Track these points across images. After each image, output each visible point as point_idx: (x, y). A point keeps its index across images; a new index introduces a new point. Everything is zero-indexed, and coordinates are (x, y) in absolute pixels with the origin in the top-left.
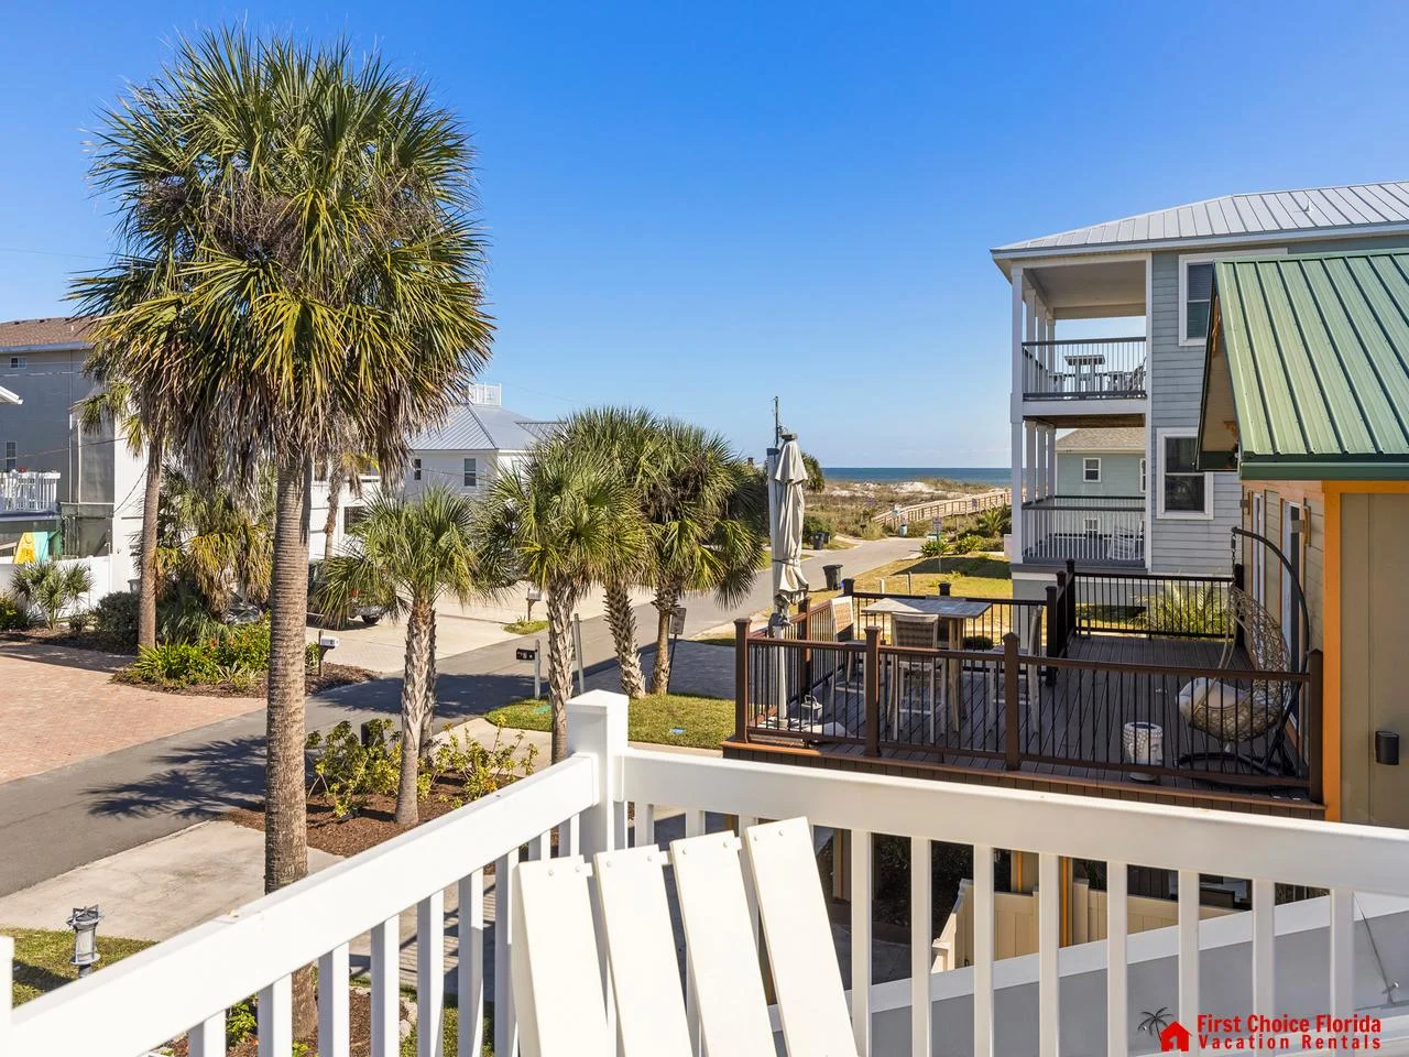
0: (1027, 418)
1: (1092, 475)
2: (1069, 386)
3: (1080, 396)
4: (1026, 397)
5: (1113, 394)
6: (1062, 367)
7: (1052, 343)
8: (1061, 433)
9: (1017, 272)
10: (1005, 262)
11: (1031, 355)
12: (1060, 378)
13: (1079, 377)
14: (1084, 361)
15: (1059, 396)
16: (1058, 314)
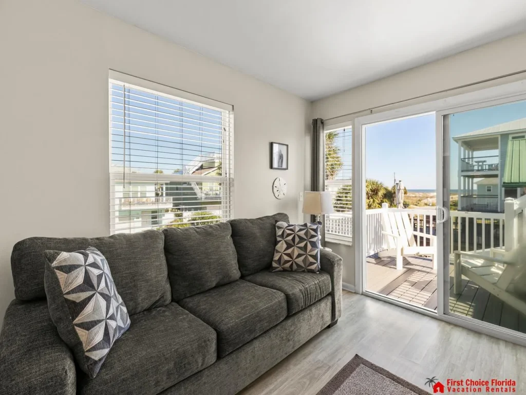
0: (463, 176)
2: (476, 168)
3: (478, 170)
4: (462, 171)
5: (489, 170)
6: (474, 163)
7: (472, 158)
9: (460, 142)
12: (473, 166)
13: (479, 166)
14: (480, 162)
15: (473, 170)
16: (474, 150)
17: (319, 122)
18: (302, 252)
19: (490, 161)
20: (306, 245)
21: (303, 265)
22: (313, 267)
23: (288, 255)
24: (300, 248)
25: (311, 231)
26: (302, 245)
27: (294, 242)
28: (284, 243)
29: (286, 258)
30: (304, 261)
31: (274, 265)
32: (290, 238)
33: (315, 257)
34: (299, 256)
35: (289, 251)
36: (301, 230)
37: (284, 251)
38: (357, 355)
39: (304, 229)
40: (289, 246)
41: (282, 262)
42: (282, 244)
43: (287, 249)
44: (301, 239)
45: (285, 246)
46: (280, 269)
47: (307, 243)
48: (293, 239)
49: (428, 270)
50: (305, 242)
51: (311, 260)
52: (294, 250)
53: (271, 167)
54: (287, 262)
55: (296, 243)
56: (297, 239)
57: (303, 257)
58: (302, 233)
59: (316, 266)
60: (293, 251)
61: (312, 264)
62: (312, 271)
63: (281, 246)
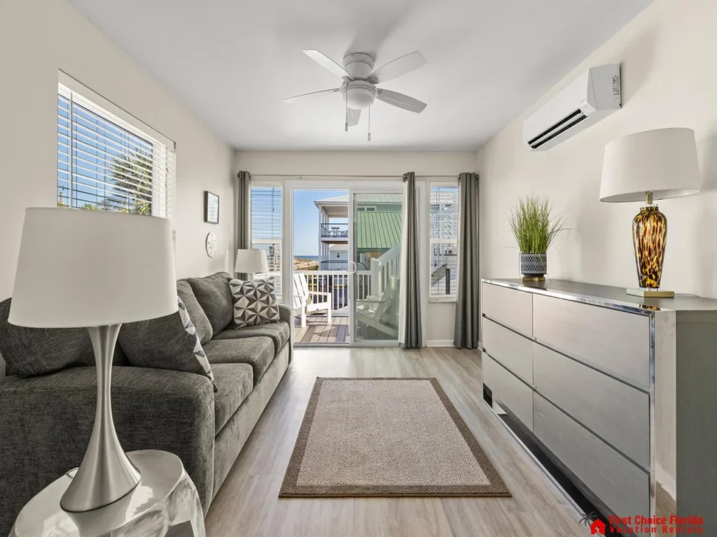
0: (323, 241)
1: (338, 256)
2: (332, 234)
3: (334, 236)
4: (322, 236)
5: (342, 236)
6: (330, 230)
7: (328, 224)
8: (331, 245)
9: (320, 207)
10: (317, 204)
11: (323, 226)
12: (329, 232)
13: (334, 232)
14: (335, 228)
15: (329, 236)
16: (330, 216)
17: (247, 176)
18: (266, 305)
19: (343, 228)
20: (268, 298)
21: (267, 317)
22: (275, 318)
23: (252, 310)
24: (263, 301)
25: (269, 285)
26: (264, 298)
27: (256, 296)
28: (246, 299)
29: (251, 313)
30: (268, 313)
31: (238, 322)
32: (252, 293)
33: (275, 308)
34: (263, 309)
35: (252, 306)
36: (259, 285)
37: (248, 306)
38: (317, 378)
39: (262, 285)
40: (251, 301)
41: (247, 317)
42: (243, 300)
43: (249, 305)
44: (263, 294)
45: (247, 302)
46: (245, 324)
47: (268, 297)
48: (255, 294)
49: (325, 324)
50: (266, 296)
51: (274, 311)
52: (257, 304)
53: (206, 220)
54: (251, 317)
55: (258, 297)
56: (259, 294)
57: (267, 309)
58: (262, 288)
59: (277, 317)
60: (256, 306)
61: (274, 314)
62: (275, 322)
63: (243, 302)
